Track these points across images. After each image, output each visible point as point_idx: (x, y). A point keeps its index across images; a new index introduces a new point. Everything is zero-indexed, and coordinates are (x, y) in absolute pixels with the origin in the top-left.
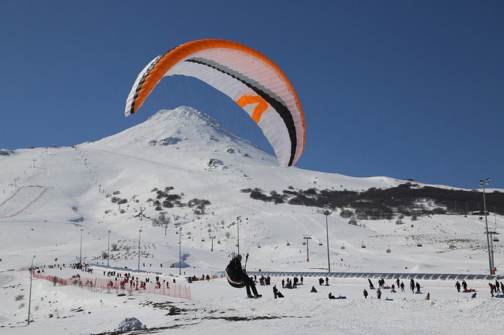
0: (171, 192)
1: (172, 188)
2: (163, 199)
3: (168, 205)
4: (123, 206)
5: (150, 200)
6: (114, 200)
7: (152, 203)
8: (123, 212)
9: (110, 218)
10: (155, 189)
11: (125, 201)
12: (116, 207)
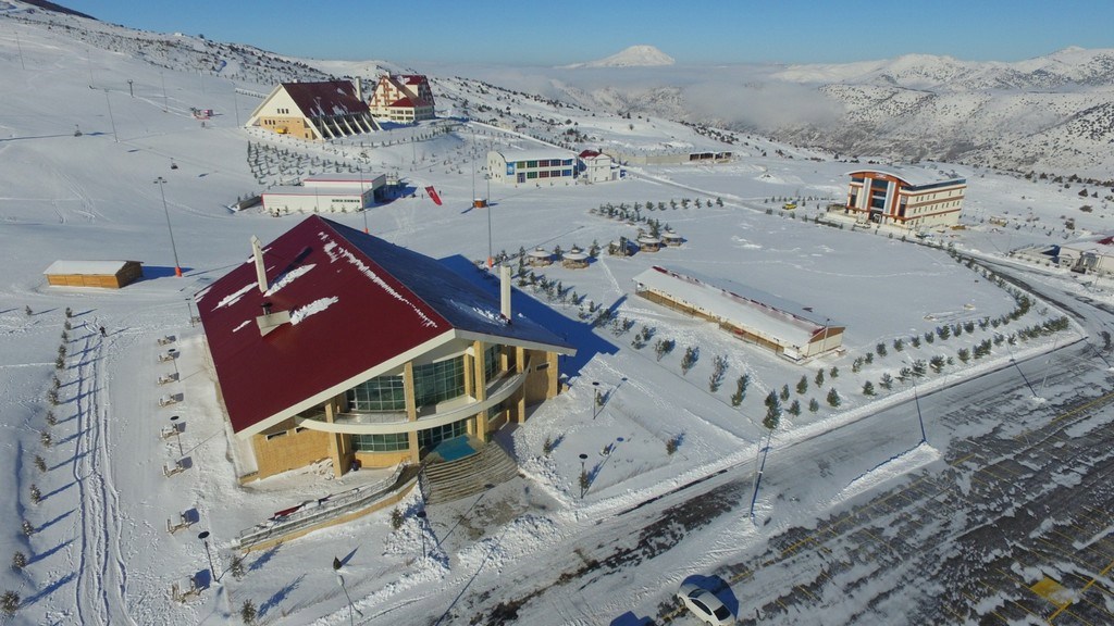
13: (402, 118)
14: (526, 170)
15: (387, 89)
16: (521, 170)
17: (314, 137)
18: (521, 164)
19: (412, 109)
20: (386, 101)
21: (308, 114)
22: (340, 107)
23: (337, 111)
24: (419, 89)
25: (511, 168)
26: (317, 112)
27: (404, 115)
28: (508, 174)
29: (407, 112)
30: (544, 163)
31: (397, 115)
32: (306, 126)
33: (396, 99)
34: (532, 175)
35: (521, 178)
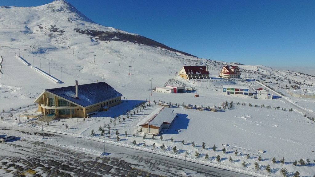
0: (56, 27)
1: (56, 26)
2: (52, 29)
3: (54, 31)
4: (42, 29)
5: (49, 29)
6: (40, 27)
7: (49, 30)
8: (41, 31)
9: (38, 33)
10: (51, 26)
11: (43, 28)
12: (39, 29)
13: (226, 77)
14: (230, 91)
15: (224, 70)
16: (228, 91)
17: (187, 79)
18: (228, 89)
19: (229, 75)
20: (224, 73)
21: (187, 73)
22: (199, 72)
23: (197, 73)
24: (234, 70)
25: (225, 90)
26: (191, 73)
27: (227, 77)
28: (224, 91)
29: (228, 76)
30: (237, 90)
31: (225, 76)
32: (186, 76)
33: (226, 72)
34: (232, 93)
35: (228, 93)
